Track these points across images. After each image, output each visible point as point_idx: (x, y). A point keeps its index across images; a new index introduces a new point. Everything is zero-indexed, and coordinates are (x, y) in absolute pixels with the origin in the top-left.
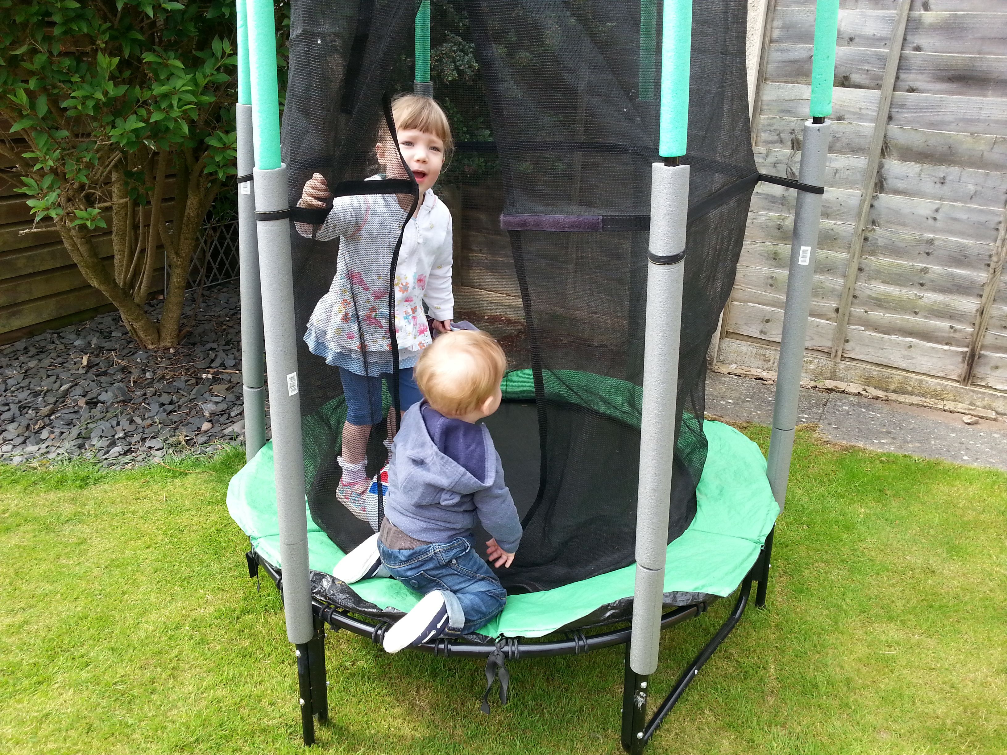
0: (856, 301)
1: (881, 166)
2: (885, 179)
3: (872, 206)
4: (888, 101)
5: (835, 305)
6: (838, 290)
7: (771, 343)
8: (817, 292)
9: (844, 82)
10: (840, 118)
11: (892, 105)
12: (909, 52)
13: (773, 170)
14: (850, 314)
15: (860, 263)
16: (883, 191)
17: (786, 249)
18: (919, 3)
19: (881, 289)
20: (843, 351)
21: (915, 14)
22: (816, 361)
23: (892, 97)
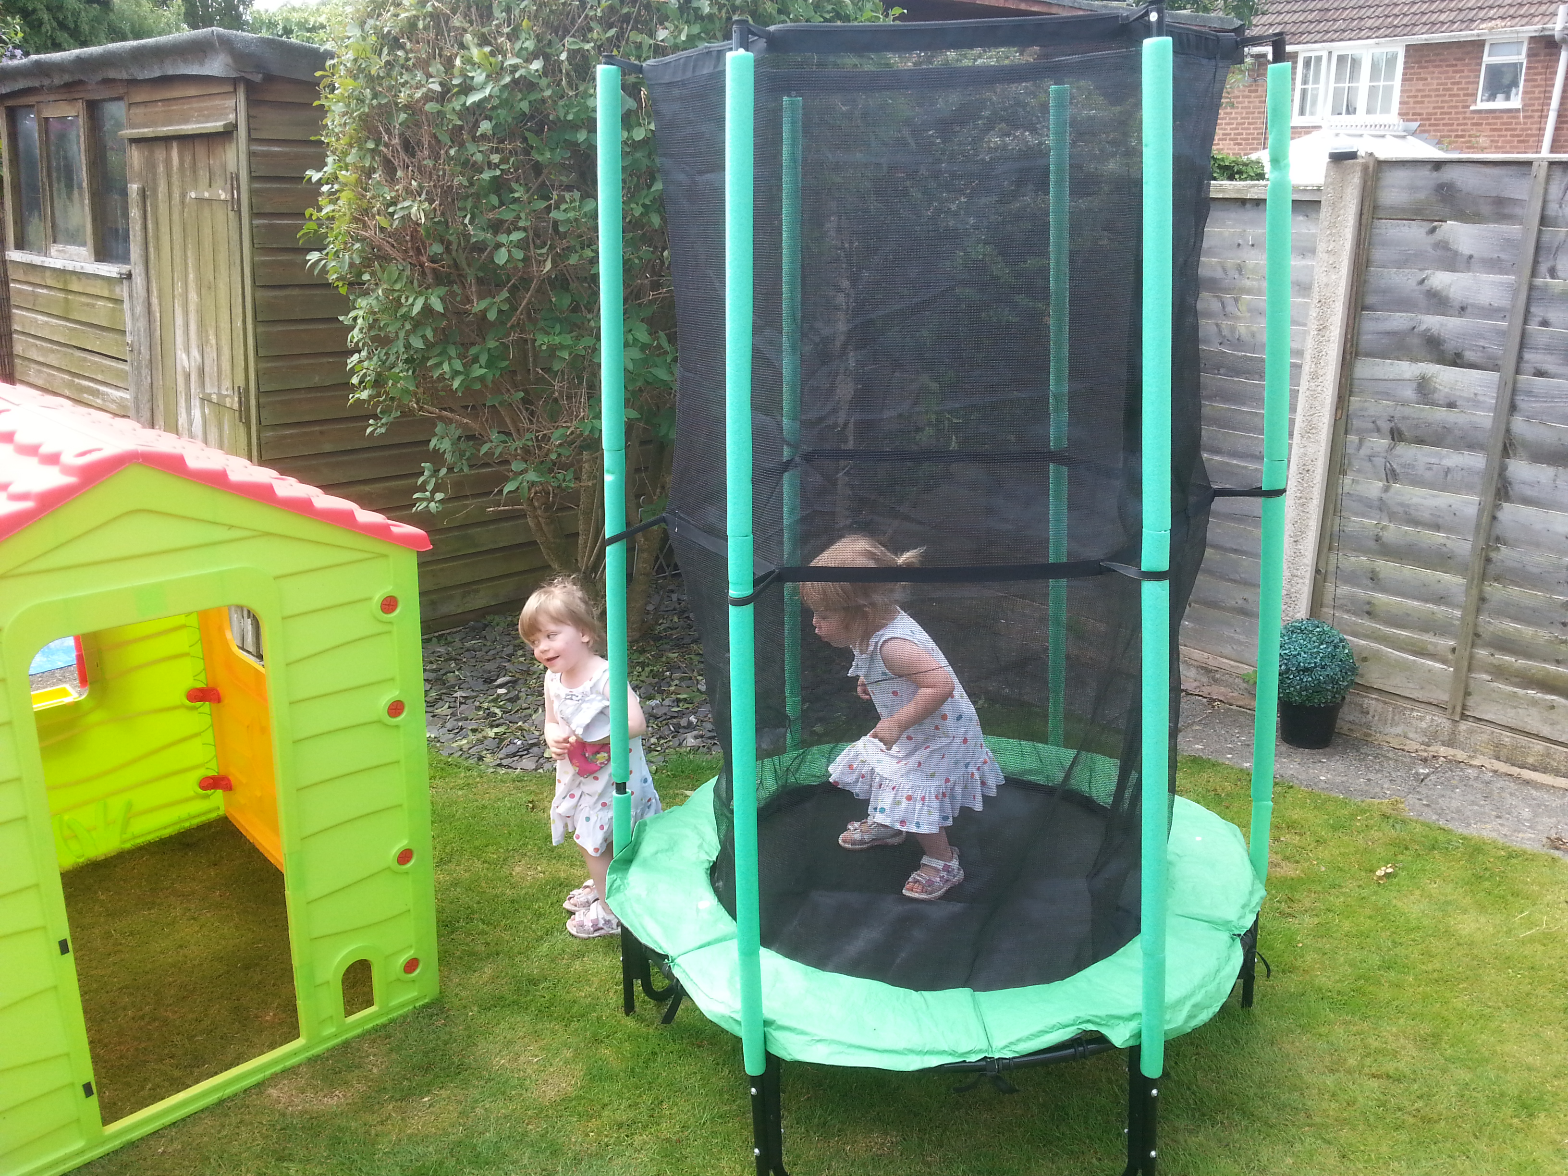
0: (1479, 642)
1: (1503, 469)
2: (1510, 484)
3: (1494, 518)
4: (1510, 386)
5: (1452, 643)
6: (1454, 625)
7: (1370, 689)
8: (1428, 625)
9: (1457, 360)
10: (1451, 405)
11: (1514, 391)
12: (1533, 327)
13: (1369, 464)
14: (1471, 657)
15: (1481, 591)
16: (1508, 499)
17: (1386, 567)
18: (1543, 268)
19: (1511, 626)
20: (1464, 707)
21: (1539, 281)
22: (1428, 717)
23: (1515, 382)
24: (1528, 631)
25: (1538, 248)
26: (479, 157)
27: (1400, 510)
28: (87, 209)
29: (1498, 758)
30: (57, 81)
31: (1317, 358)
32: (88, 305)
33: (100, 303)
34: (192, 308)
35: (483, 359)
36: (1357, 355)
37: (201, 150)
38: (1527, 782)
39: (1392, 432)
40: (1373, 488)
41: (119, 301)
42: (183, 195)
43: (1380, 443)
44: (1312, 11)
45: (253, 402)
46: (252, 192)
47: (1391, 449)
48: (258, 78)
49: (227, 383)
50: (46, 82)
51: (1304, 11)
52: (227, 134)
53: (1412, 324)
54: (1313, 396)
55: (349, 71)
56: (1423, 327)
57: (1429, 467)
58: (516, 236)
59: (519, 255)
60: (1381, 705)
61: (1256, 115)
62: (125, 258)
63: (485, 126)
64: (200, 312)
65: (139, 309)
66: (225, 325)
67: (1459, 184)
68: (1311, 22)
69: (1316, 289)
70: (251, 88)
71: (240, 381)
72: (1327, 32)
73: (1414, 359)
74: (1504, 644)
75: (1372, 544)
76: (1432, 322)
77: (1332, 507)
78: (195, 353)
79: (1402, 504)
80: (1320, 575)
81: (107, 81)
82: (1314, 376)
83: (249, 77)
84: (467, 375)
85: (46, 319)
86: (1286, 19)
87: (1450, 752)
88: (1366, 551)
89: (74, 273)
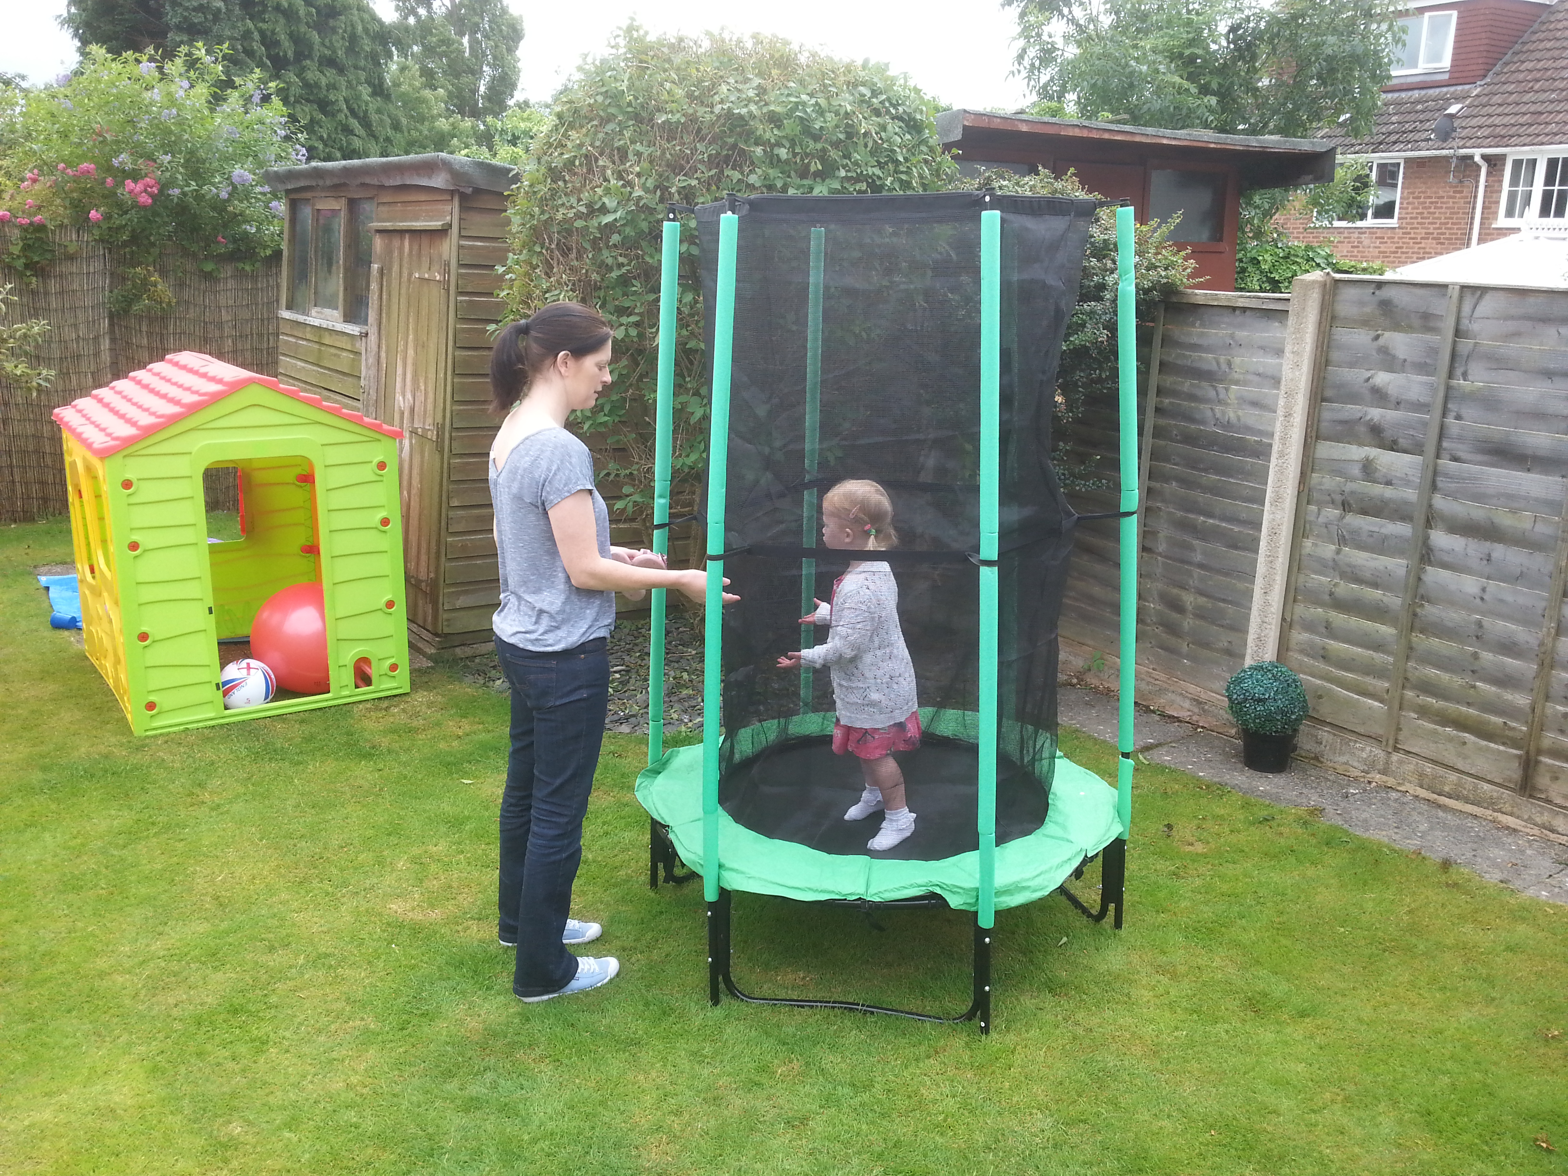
0: (1407, 685)
1: (1427, 538)
2: (1432, 550)
3: (1420, 579)
4: (1431, 468)
5: (1386, 685)
6: (1388, 670)
7: (1324, 723)
8: (1369, 670)
9: (1393, 446)
10: (1389, 483)
11: (1435, 473)
12: (1450, 420)
13: (1325, 530)
14: (1402, 698)
15: (1410, 641)
16: (1430, 563)
17: (1339, 618)
18: (1459, 372)
19: (1432, 672)
20: (1396, 741)
21: (1454, 382)
22: (1368, 749)
23: (1436, 466)
24: (1445, 677)
25: (1454, 355)
26: (610, 261)
27: (1349, 570)
28: (341, 281)
29: (1421, 787)
30: (329, 182)
31: (1284, 439)
32: (335, 355)
33: (345, 354)
34: (410, 361)
35: (607, 409)
36: (1317, 438)
37: (425, 241)
38: (1440, 806)
39: (1343, 505)
40: (1328, 550)
41: (358, 354)
42: (410, 275)
43: (1332, 513)
44: (1524, 114)
45: (447, 435)
46: (459, 276)
47: (1342, 518)
48: (469, 191)
49: (429, 420)
50: (321, 183)
51: (1516, 114)
52: (443, 232)
53: (1359, 415)
54: (1281, 471)
55: (527, 193)
56: (1368, 418)
57: (1371, 534)
58: (633, 319)
59: (633, 332)
60: (1331, 737)
61: (1460, 215)
62: (365, 322)
63: (615, 238)
64: (415, 364)
65: (371, 361)
66: (432, 376)
67: (1396, 301)
68: (1522, 125)
69: (1283, 383)
70: (463, 197)
71: (439, 419)
72: (1538, 135)
73: (1361, 444)
74: (1427, 687)
75: (1327, 597)
76: (1375, 414)
77: (1296, 565)
78: (409, 396)
79: (1349, 565)
80: (1286, 625)
81: (363, 185)
82: (1282, 455)
83: (462, 190)
84: (595, 421)
85: (303, 365)
86: (1496, 122)
87: (1384, 778)
88: (1322, 604)
89: (327, 329)
